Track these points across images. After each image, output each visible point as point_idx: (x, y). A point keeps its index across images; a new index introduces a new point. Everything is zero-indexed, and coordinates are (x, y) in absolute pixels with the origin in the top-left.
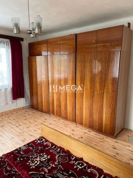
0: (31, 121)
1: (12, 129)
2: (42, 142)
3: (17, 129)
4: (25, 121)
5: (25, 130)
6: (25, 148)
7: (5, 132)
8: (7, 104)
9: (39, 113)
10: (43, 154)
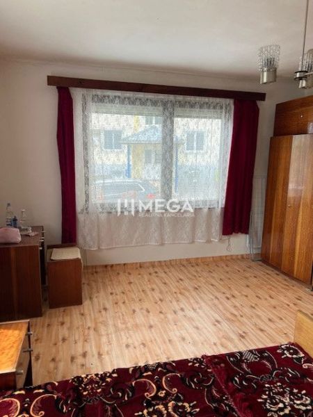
0: (261, 293)
1: (216, 301)
2: (296, 358)
3: (228, 304)
4: (246, 291)
5: (247, 310)
6: (251, 358)
7: (203, 304)
8: (209, 241)
9: (281, 277)
10: (300, 392)
